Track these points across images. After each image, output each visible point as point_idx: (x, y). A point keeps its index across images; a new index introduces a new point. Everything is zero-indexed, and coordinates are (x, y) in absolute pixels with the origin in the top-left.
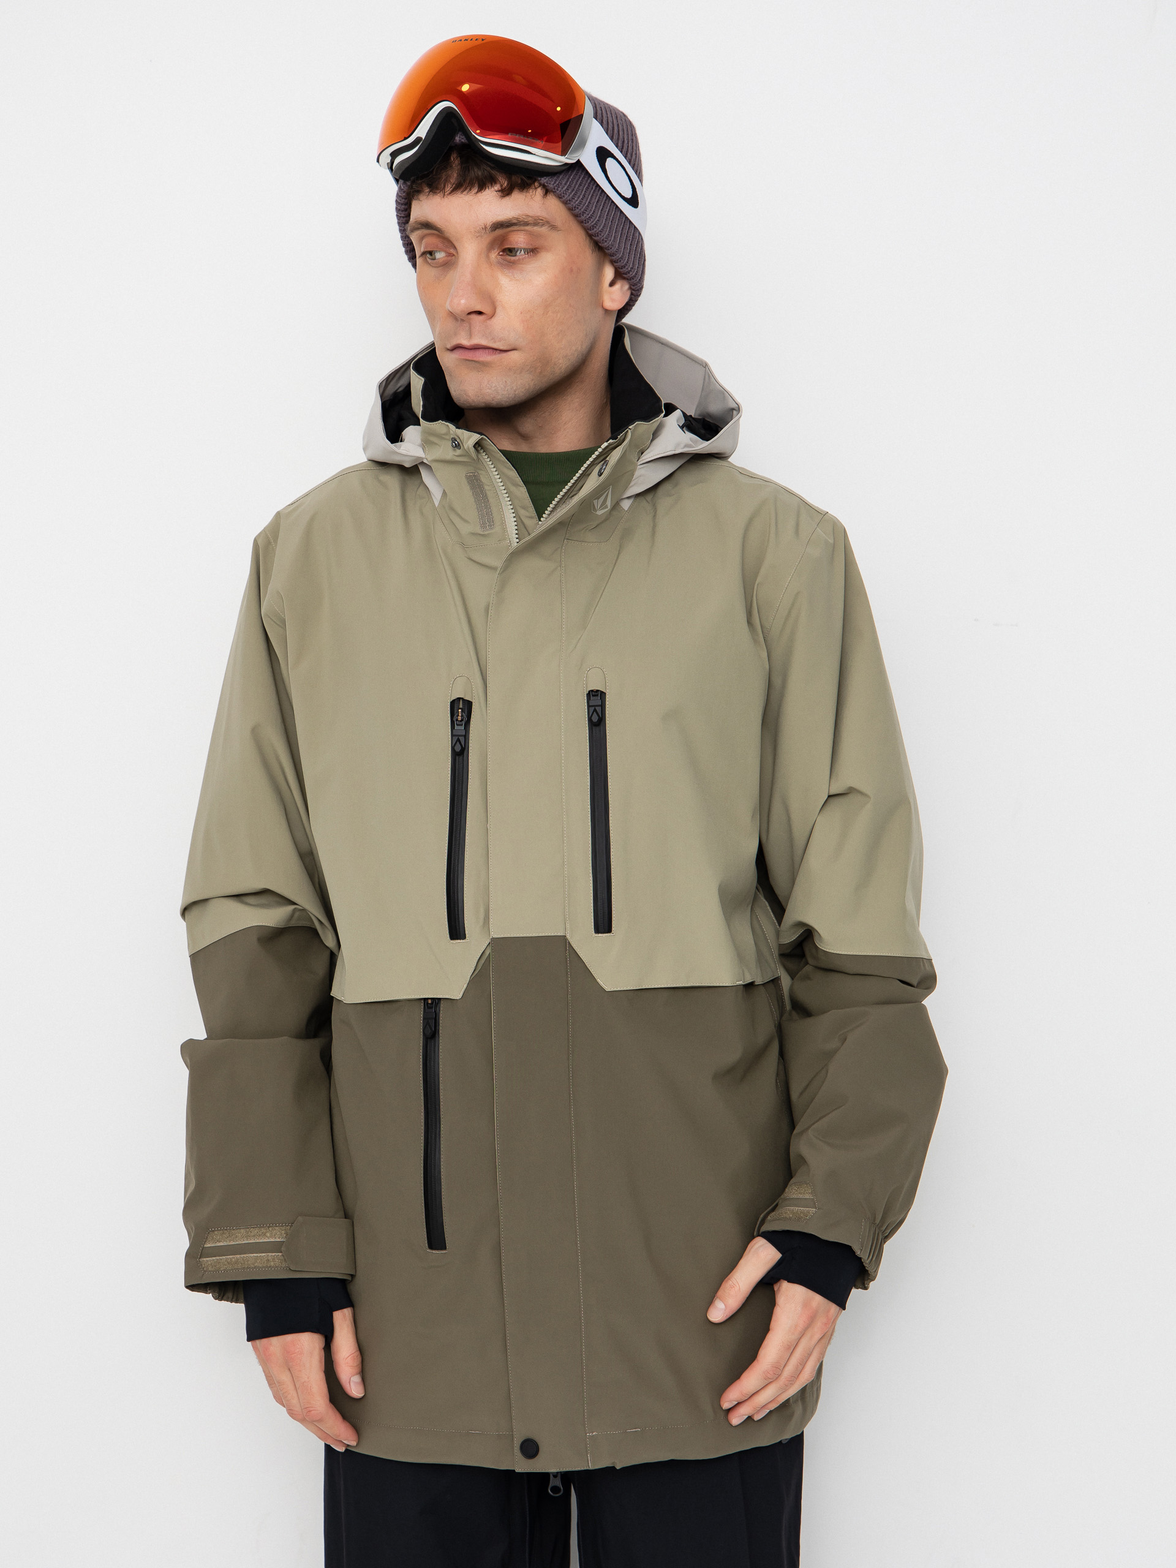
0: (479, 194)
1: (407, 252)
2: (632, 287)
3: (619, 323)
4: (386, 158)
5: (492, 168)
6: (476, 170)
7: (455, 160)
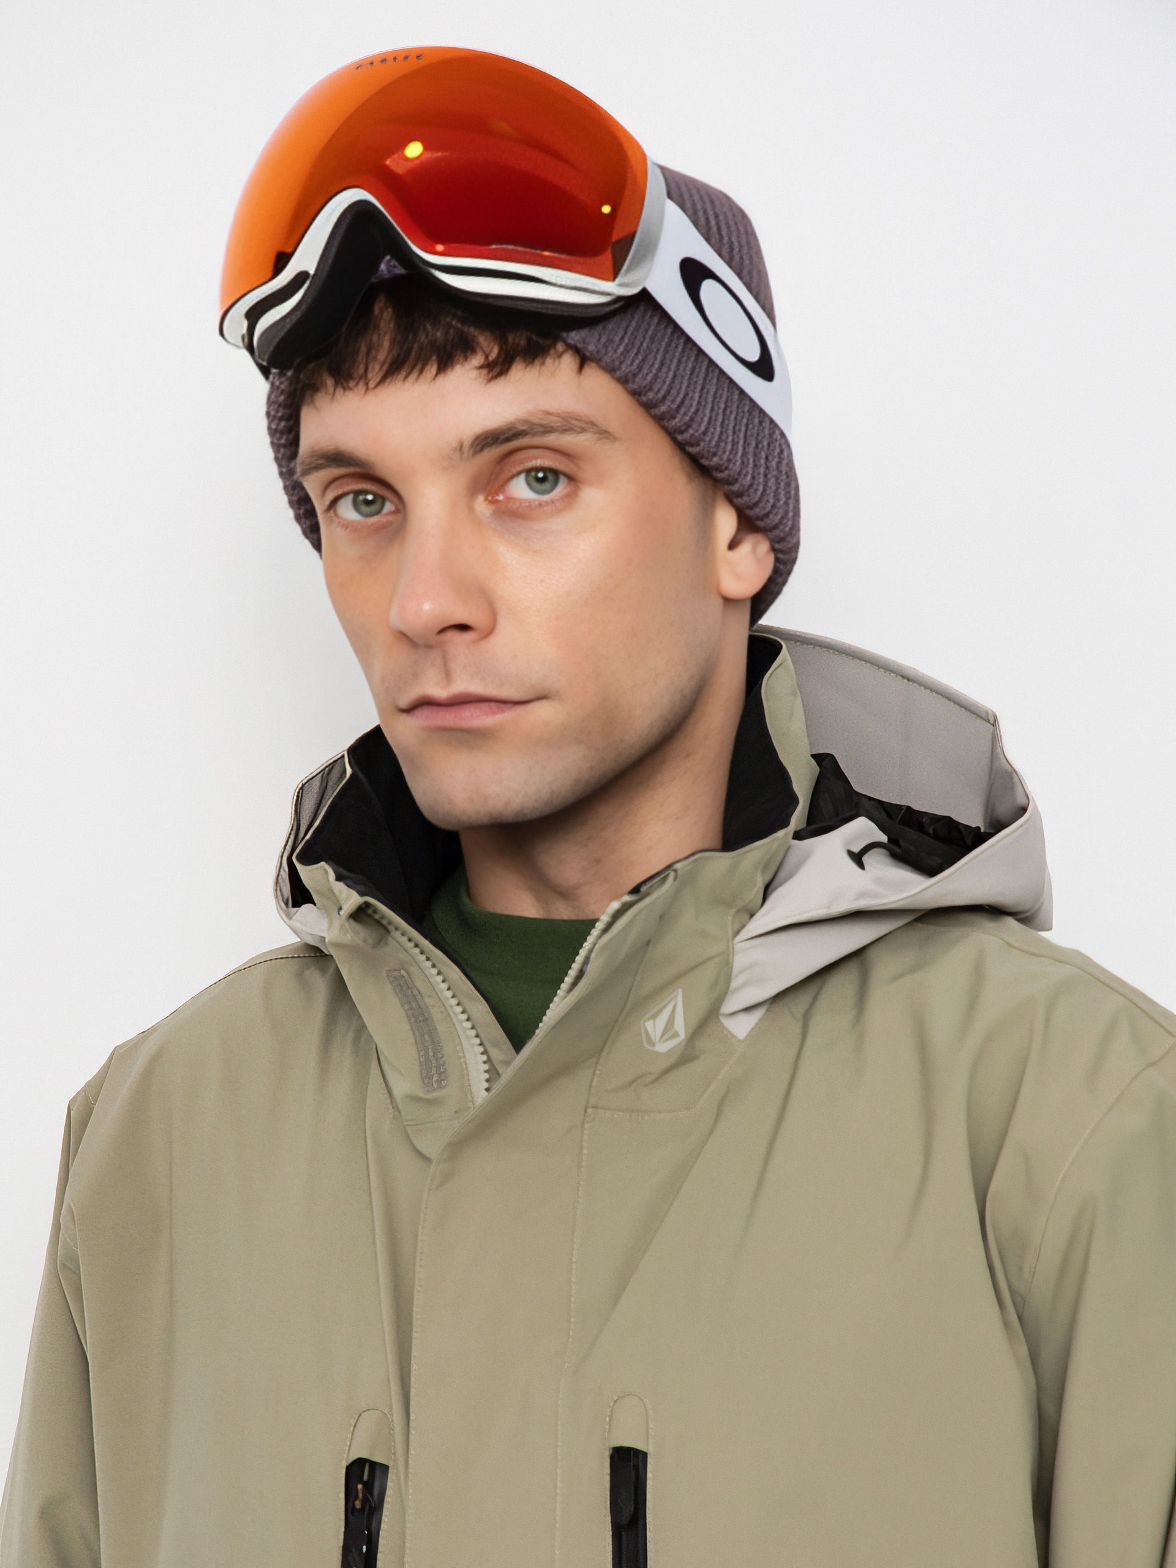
0: (441, 379)
1: (298, 518)
2: (777, 546)
3: (755, 627)
4: (237, 323)
5: (464, 322)
6: (429, 327)
7: (384, 314)
